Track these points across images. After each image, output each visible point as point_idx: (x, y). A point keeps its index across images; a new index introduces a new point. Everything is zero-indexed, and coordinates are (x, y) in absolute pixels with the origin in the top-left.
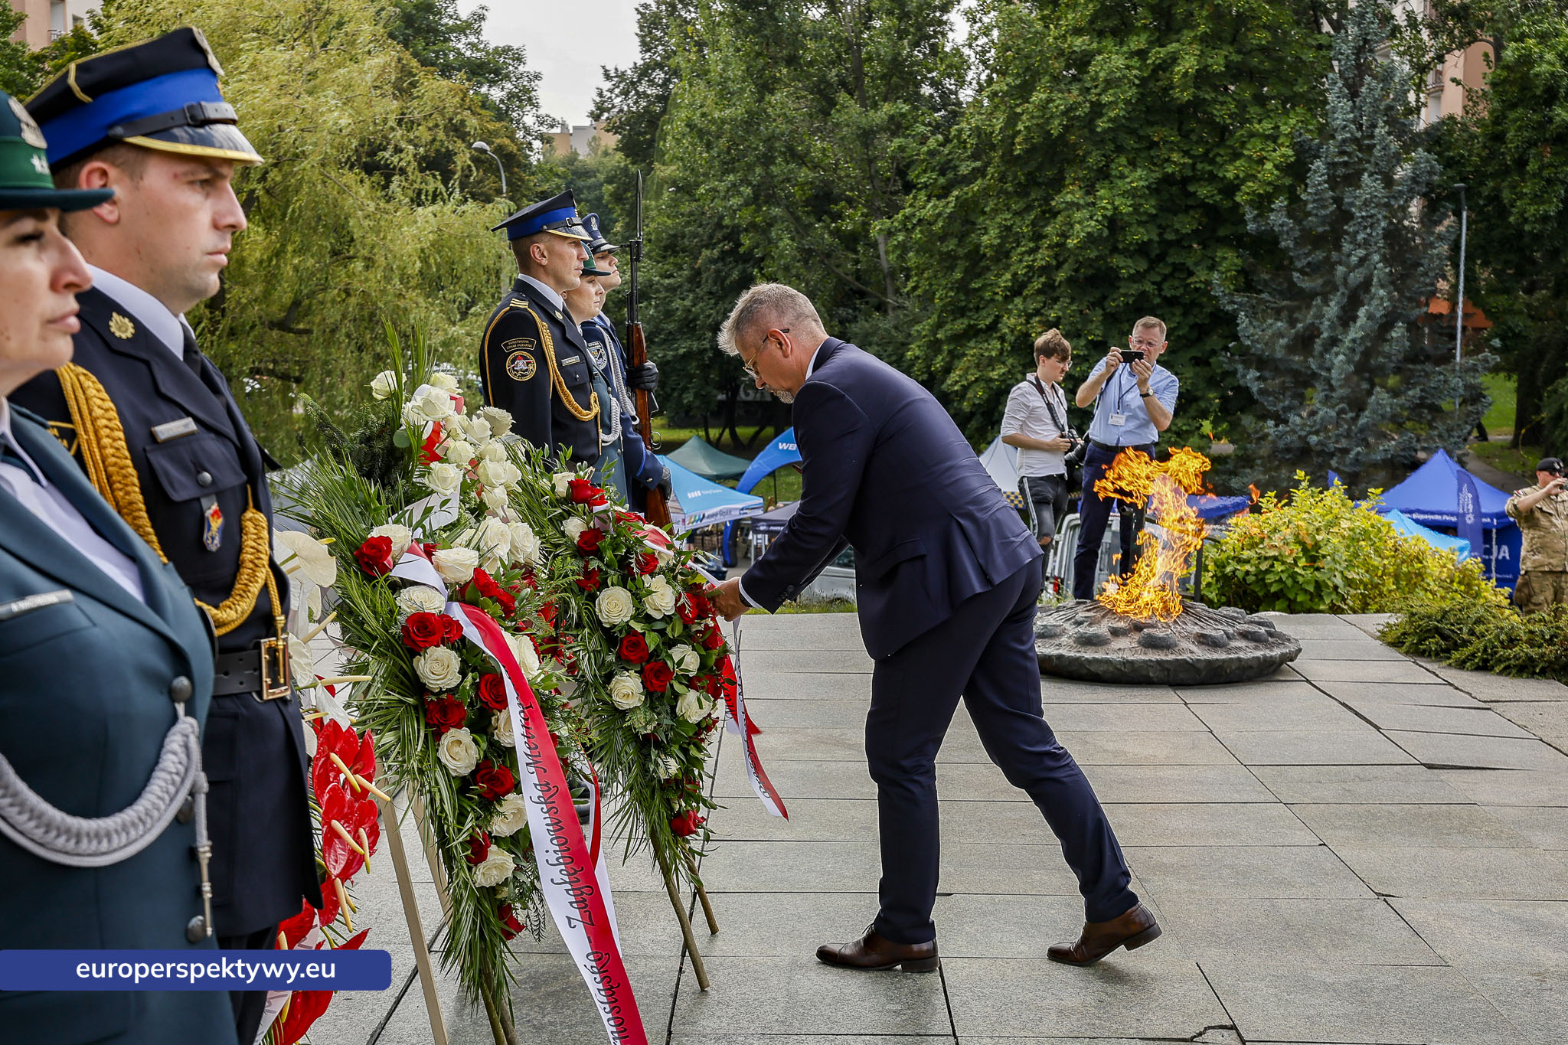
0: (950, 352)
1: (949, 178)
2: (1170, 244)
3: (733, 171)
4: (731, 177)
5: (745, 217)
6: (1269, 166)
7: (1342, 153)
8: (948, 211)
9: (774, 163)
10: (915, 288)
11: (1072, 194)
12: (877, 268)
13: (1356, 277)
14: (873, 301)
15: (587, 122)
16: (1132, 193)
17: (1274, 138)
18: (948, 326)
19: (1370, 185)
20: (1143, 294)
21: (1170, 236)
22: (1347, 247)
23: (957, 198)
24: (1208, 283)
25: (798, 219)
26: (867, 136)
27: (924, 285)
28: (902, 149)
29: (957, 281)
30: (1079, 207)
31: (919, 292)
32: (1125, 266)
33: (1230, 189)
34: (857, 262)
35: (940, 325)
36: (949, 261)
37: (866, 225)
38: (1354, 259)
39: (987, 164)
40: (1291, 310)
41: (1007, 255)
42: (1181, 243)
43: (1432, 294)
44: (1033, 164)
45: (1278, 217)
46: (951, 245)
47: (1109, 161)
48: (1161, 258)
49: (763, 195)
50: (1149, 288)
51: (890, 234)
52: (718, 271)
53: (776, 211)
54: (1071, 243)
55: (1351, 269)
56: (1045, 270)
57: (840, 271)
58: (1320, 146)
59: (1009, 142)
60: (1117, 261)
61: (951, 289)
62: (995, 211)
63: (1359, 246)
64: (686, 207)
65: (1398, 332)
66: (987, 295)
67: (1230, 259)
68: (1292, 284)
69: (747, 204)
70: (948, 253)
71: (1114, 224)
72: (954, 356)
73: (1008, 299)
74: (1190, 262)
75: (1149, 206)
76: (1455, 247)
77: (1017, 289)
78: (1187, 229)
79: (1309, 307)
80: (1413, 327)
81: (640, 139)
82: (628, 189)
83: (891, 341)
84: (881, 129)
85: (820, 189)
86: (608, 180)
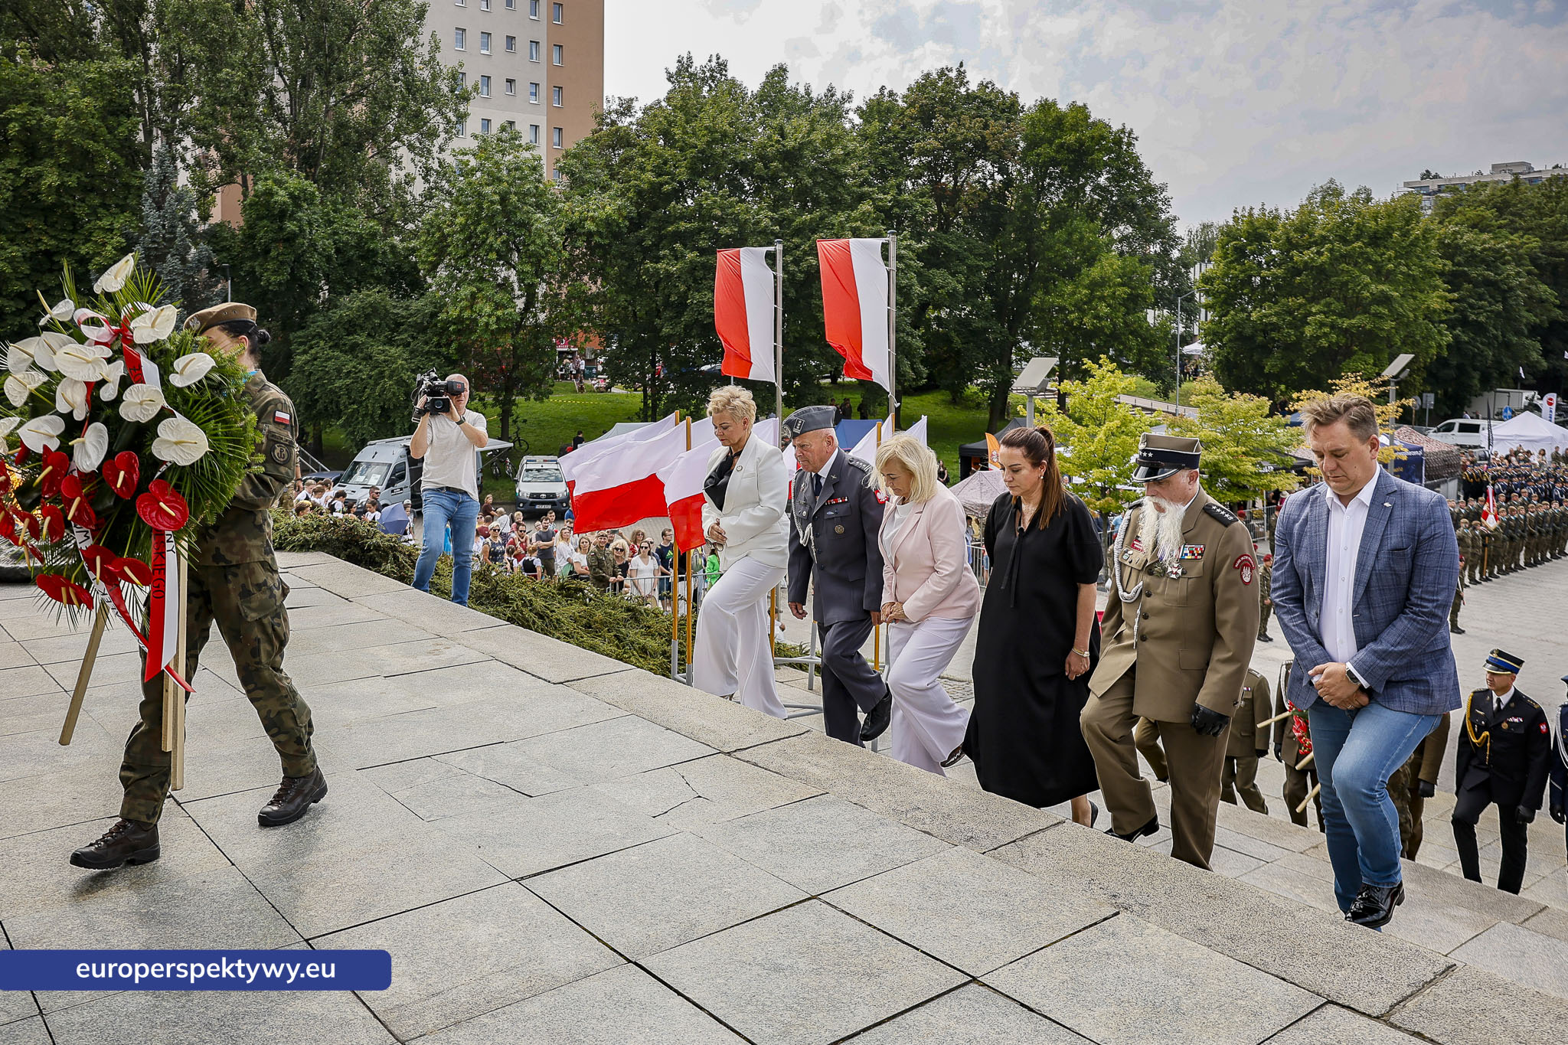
6: (109, 248)
7: (153, 242)
17: (111, 230)
19: (172, 261)
58: (139, 237)
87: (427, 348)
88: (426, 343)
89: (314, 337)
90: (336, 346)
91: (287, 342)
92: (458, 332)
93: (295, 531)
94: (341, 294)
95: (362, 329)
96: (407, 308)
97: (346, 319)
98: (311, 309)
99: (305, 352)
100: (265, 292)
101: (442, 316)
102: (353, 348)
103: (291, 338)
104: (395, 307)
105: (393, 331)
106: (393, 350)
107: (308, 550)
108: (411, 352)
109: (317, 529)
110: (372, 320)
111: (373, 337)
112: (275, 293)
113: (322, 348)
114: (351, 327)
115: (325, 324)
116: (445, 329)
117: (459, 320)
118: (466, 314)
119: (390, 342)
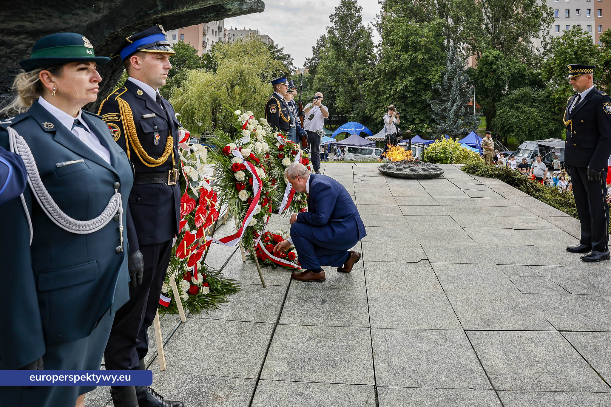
1: (373, 78)
2: (418, 90)
3: (331, 75)
4: (331, 77)
6: (437, 76)
7: (450, 74)
8: (373, 84)
9: (340, 74)
10: (367, 99)
11: (398, 81)
12: (360, 95)
13: (454, 97)
14: (359, 101)
15: (303, 68)
16: (410, 81)
17: (437, 71)
18: (374, 106)
19: (456, 80)
20: (413, 101)
21: (418, 89)
22: (452, 92)
23: (375, 81)
24: (425, 98)
25: (344, 85)
26: (358, 70)
27: (369, 98)
28: (364, 72)
29: (375, 97)
30: (399, 83)
32: (409, 95)
33: (429, 81)
34: (355, 93)
35: (372, 106)
36: (374, 93)
37: (357, 86)
38: (453, 94)
39: (381, 75)
40: (441, 104)
41: (385, 92)
42: (420, 90)
43: (469, 101)
44: (390, 75)
45: (438, 86)
46: (374, 90)
47: (405, 75)
48: (416, 93)
49: (337, 80)
50: (414, 99)
51: (362, 88)
52: (328, 95)
53: (340, 83)
54: (398, 90)
55: (453, 96)
56: (393, 95)
57: (352, 95)
58: (446, 73)
59: (385, 71)
60: (407, 94)
61: (374, 99)
62: (382, 84)
63: (454, 92)
64: (321, 83)
65: (463, 108)
66: (381, 100)
67: (429, 93)
68: (441, 99)
69: (334, 82)
70: (373, 92)
71: (406, 87)
73: (386, 101)
74: (422, 95)
75: (413, 84)
76: (473, 93)
77: (387, 99)
78: (421, 88)
79: (445, 103)
80: (465, 107)
81: (313, 70)
82: (310, 80)
83: (362, 108)
84: (361, 69)
85: (348, 79)
86: (307, 78)
87: (546, 109)
88: (546, 107)
89: (503, 105)
90: (511, 108)
91: (494, 106)
92: (559, 103)
93: (488, 170)
94: (513, 90)
95: (520, 101)
96: (538, 94)
97: (515, 98)
98: (502, 95)
99: (500, 110)
100: (487, 89)
101: (552, 97)
102: (518, 108)
103: (495, 104)
104: (533, 94)
105: (532, 102)
106: (533, 109)
107: (492, 177)
108: (540, 110)
109: (496, 170)
110: (524, 99)
111: (525, 104)
112: (490, 90)
113: (506, 108)
114: (517, 101)
115: (507, 100)
116: (553, 101)
117: (559, 98)
118: (562, 96)
119: (532, 106)
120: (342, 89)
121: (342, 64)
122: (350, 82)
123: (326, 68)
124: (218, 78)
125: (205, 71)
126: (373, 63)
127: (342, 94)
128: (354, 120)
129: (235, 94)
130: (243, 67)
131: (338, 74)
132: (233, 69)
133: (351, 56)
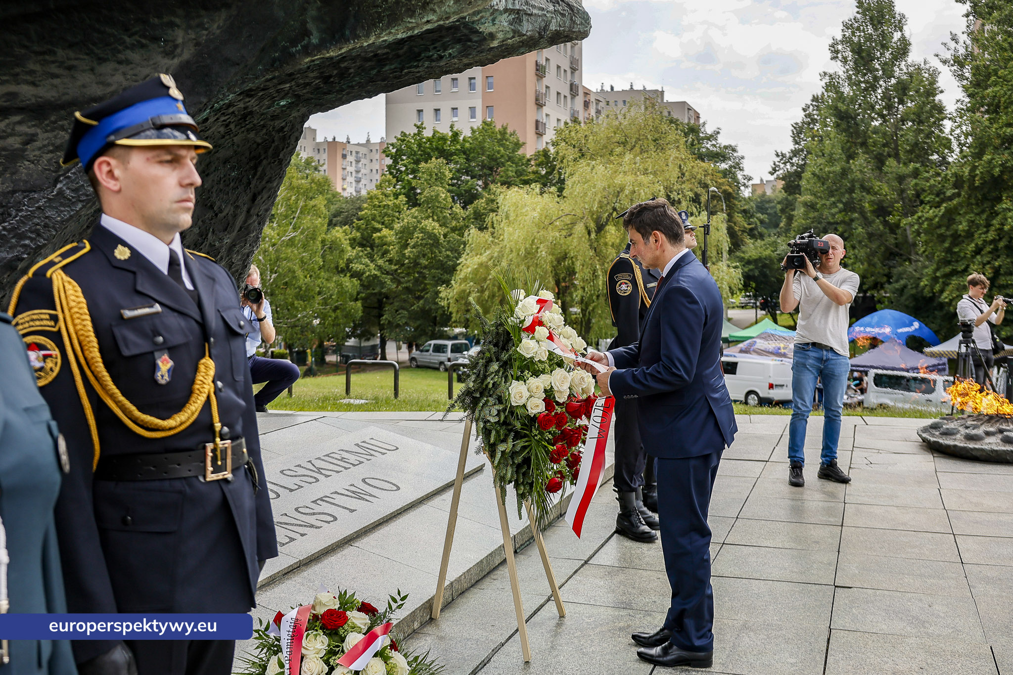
0: (943, 282)
3: (833, 196)
4: (833, 199)
5: (839, 217)
8: (941, 214)
9: (855, 193)
10: (924, 252)
12: (906, 242)
14: (904, 257)
18: (942, 270)
23: (945, 207)
25: (865, 218)
26: (901, 179)
27: (929, 250)
28: (916, 184)
29: (946, 248)
31: (927, 253)
34: (896, 239)
35: (937, 269)
36: (942, 238)
37: (900, 220)
39: (961, 190)
41: (972, 235)
44: (986, 190)
46: (942, 230)
49: (849, 207)
51: (911, 225)
53: (855, 215)
57: (887, 243)
61: (943, 252)
62: (966, 213)
64: (812, 215)
66: (962, 254)
69: (840, 212)
70: (941, 234)
72: (945, 284)
77: (978, 251)
81: (792, 183)
82: (788, 206)
83: (913, 277)
84: (909, 176)
85: (877, 204)
86: (779, 203)
120: (860, 230)
121: (861, 164)
122: (882, 210)
123: (820, 178)
124: (566, 206)
125: (537, 190)
126: (944, 162)
127: (860, 242)
128: (892, 305)
129: (606, 244)
130: (619, 180)
131: (851, 190)
132: (600, 185)
133: (884, 145)
